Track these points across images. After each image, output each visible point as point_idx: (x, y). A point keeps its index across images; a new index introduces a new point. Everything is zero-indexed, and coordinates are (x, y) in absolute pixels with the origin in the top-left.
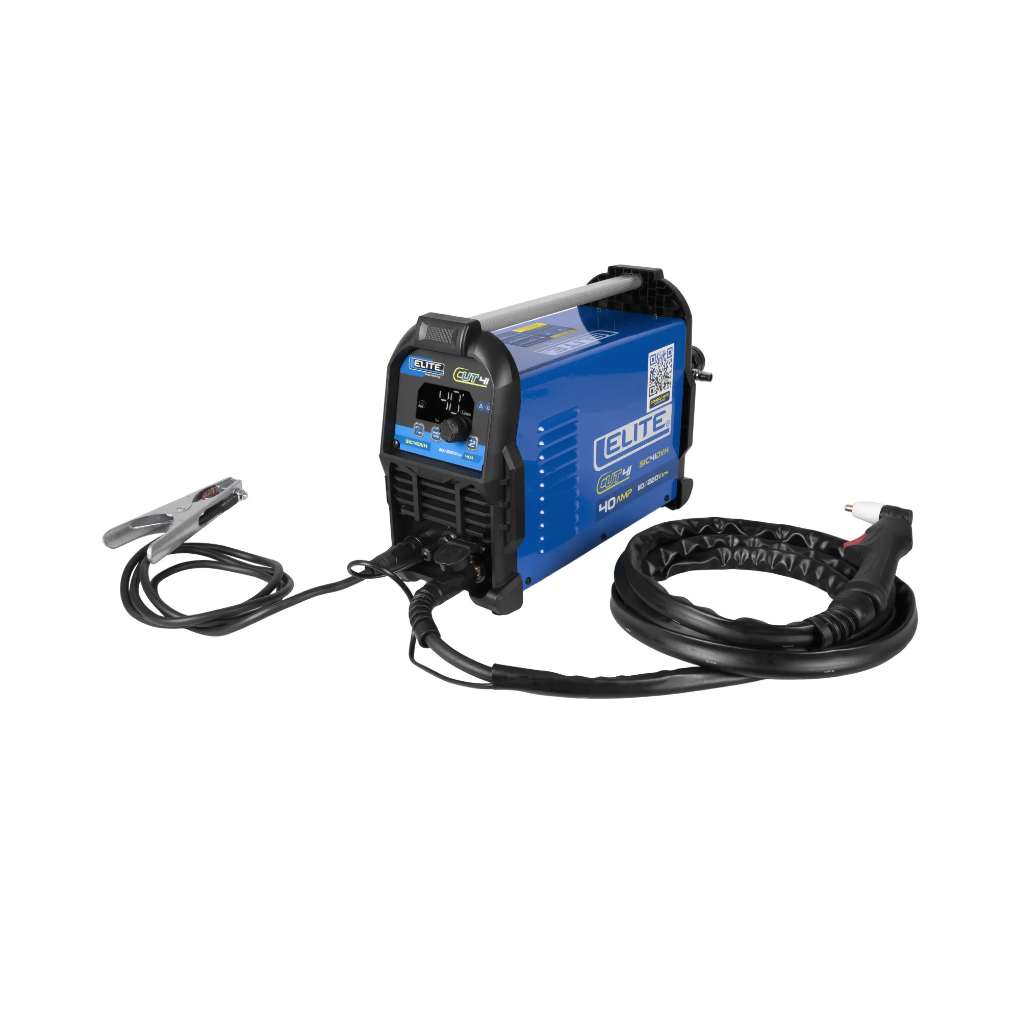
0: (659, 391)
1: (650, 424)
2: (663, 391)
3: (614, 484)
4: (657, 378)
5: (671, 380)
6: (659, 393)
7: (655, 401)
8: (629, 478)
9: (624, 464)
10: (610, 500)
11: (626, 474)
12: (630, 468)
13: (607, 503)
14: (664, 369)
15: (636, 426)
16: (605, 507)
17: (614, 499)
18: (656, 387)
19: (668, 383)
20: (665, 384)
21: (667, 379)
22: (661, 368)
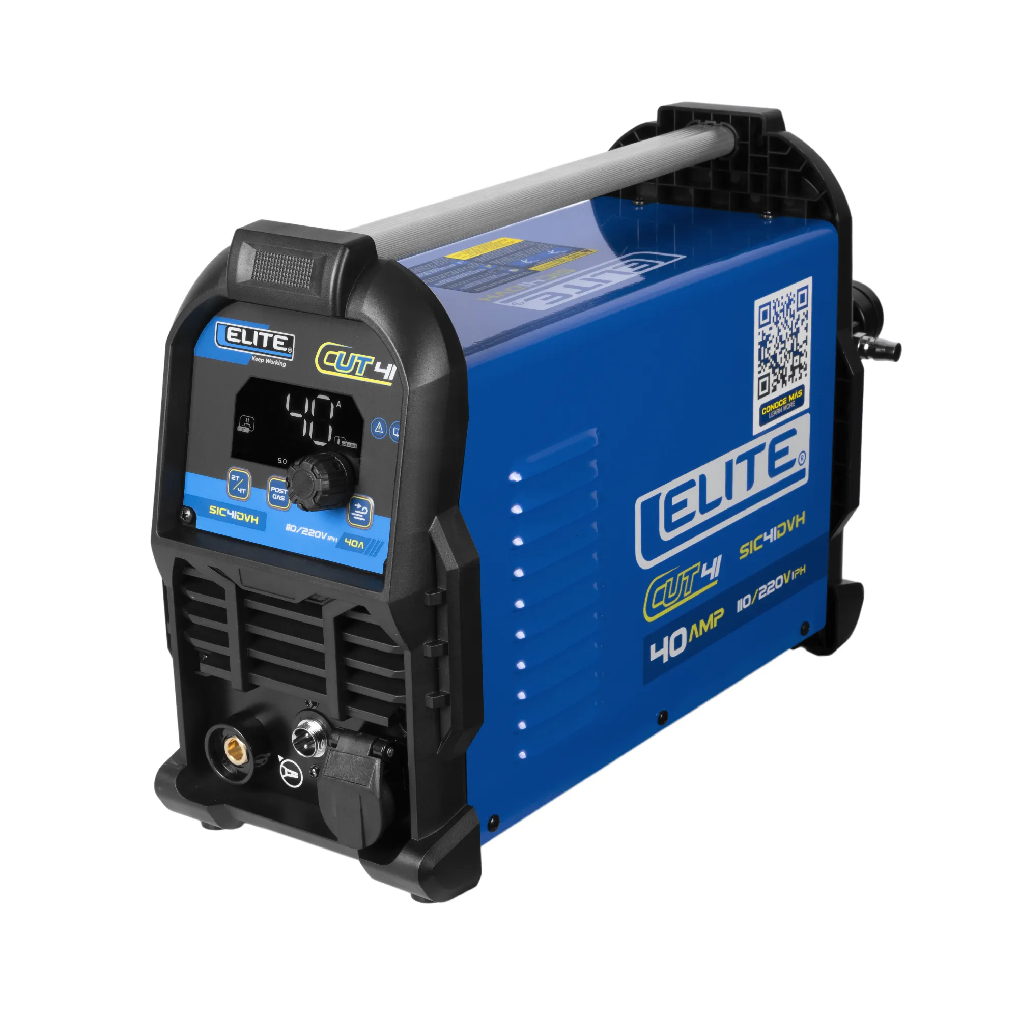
0: (779, 386)
1: (762, 459)
2: (790, 386)
3: (682, 598)
4: (774, 357)
5: (807, 360)
6: (781, 390)
7: (771, 407)
8: (715, 583)
9: (703, 553)
10: (675, 634)
11: (709, 575)
12: (717, 561)
13: (668, 642)
14: (791, 336)
15: (729, 465)
16: (664, 652)
17: (682, 631)
18: (773, 378)
19: (800, 367)
20: (793, 369)
21: (797, 357)
22: (783, 333)
